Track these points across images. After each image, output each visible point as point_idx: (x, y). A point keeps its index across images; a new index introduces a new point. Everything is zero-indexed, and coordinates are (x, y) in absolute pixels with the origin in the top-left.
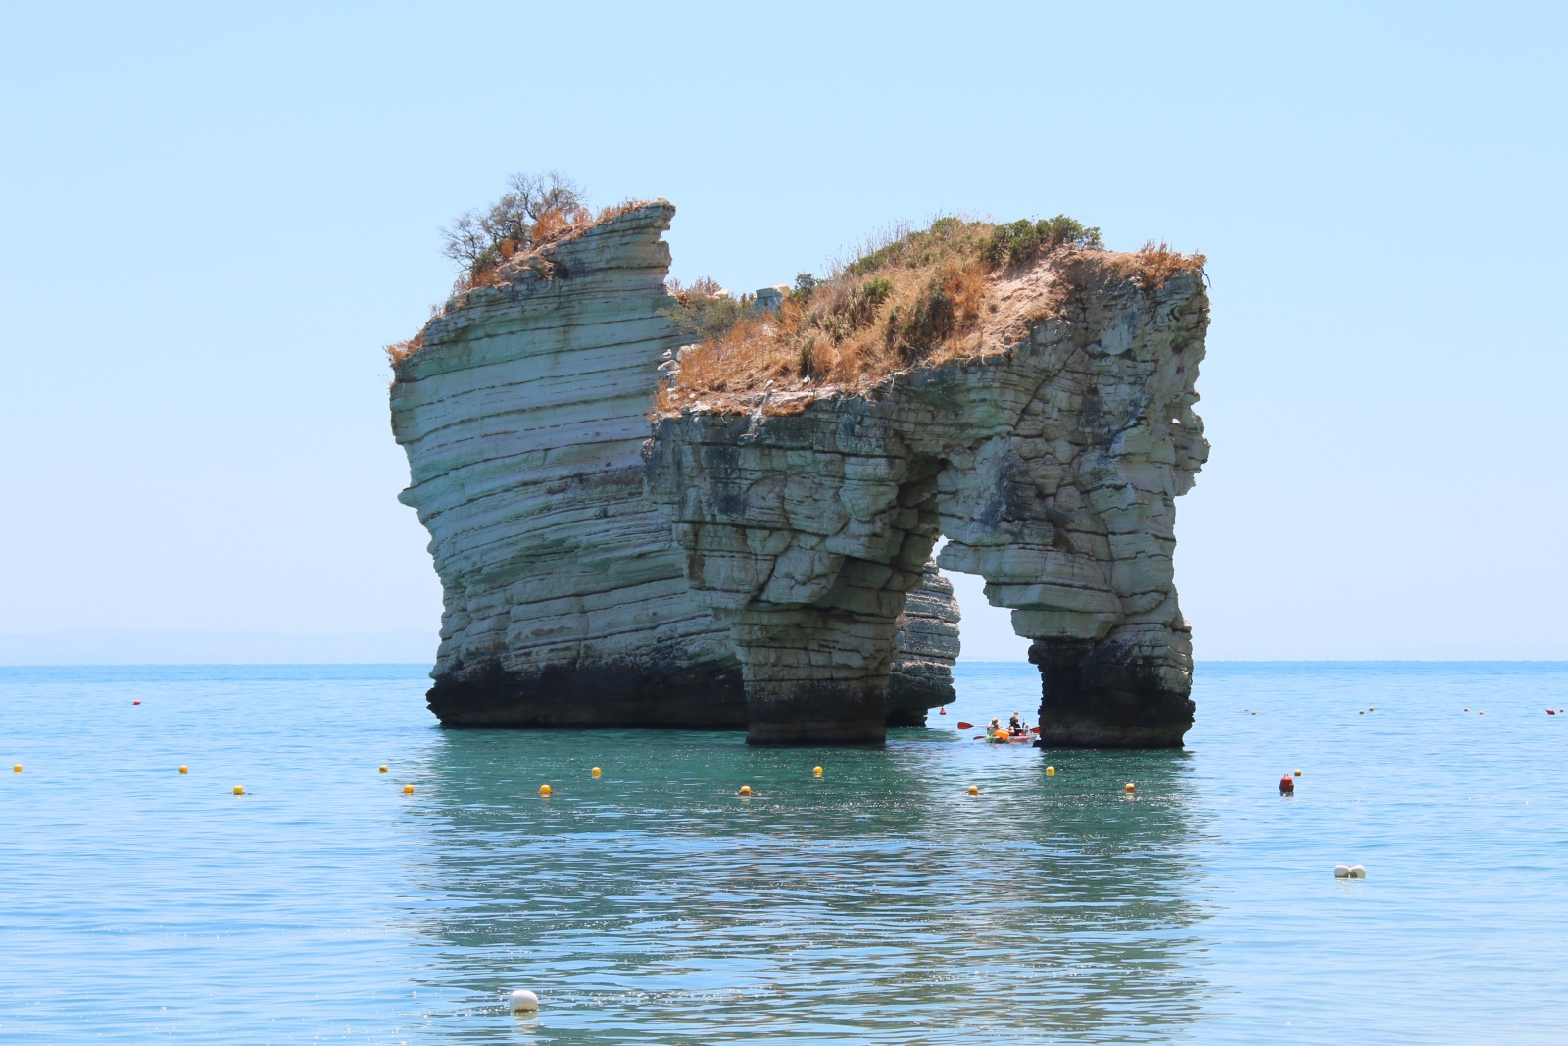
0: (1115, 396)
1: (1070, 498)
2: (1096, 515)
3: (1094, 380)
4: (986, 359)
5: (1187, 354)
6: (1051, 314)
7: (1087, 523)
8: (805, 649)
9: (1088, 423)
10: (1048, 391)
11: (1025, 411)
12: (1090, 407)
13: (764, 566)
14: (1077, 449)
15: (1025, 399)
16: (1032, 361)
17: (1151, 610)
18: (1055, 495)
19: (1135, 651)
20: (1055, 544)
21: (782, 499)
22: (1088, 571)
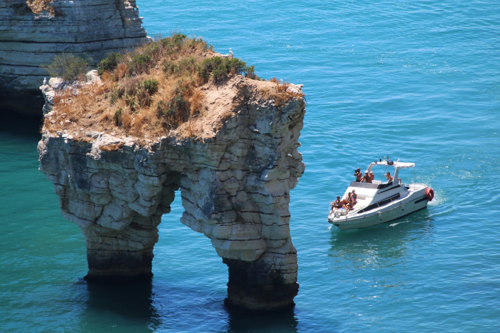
0: (263, 151)
1: (242, 197)
2: (254, 203)
3: (253, 142)
4: (205, 140)
5: (295, 129)
6: (234, 114)
7: (250, 207)
8: (116, 237)
9: (250, 164)
10: (233, 149)
11: (222, 158)
12: (251, 155)
13: (99, 210)
14: (245, 173)
15: (222, 154)
16: (225, 137)
17: (279, 248)
18: (235, 196)
19: (273, 267)
20: (236, 221)
21: (108, 183)
22: (251, 230)
